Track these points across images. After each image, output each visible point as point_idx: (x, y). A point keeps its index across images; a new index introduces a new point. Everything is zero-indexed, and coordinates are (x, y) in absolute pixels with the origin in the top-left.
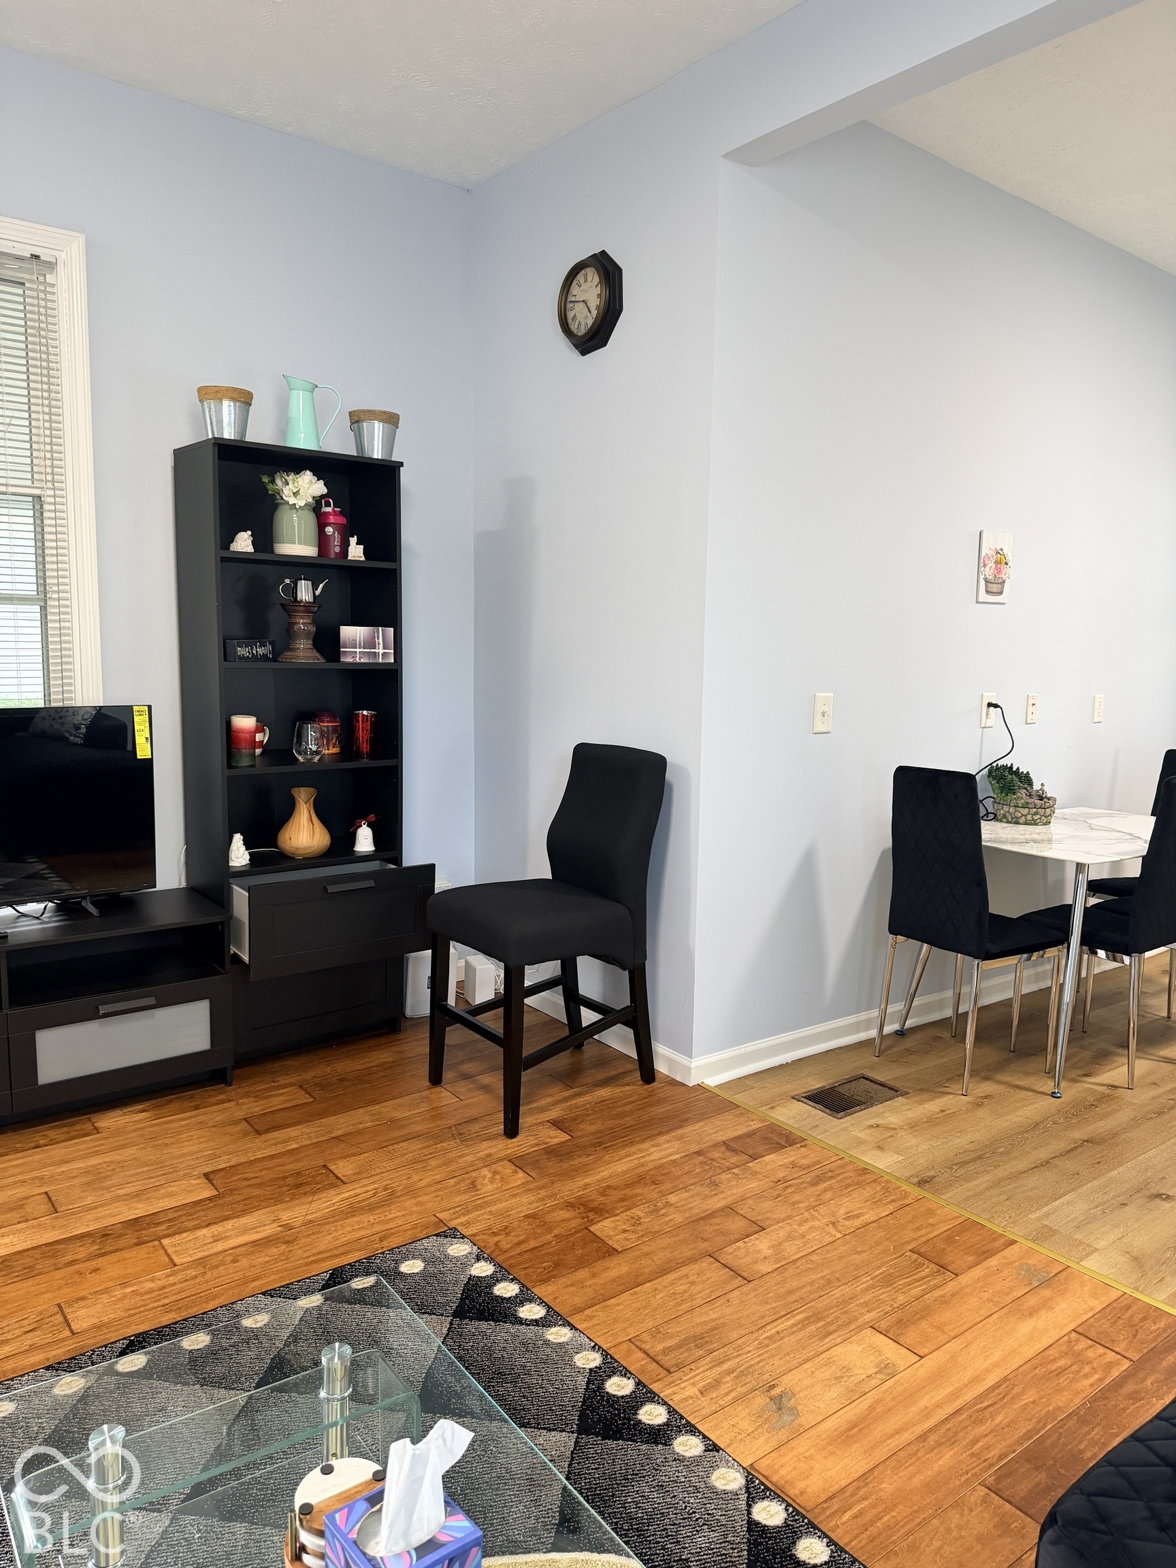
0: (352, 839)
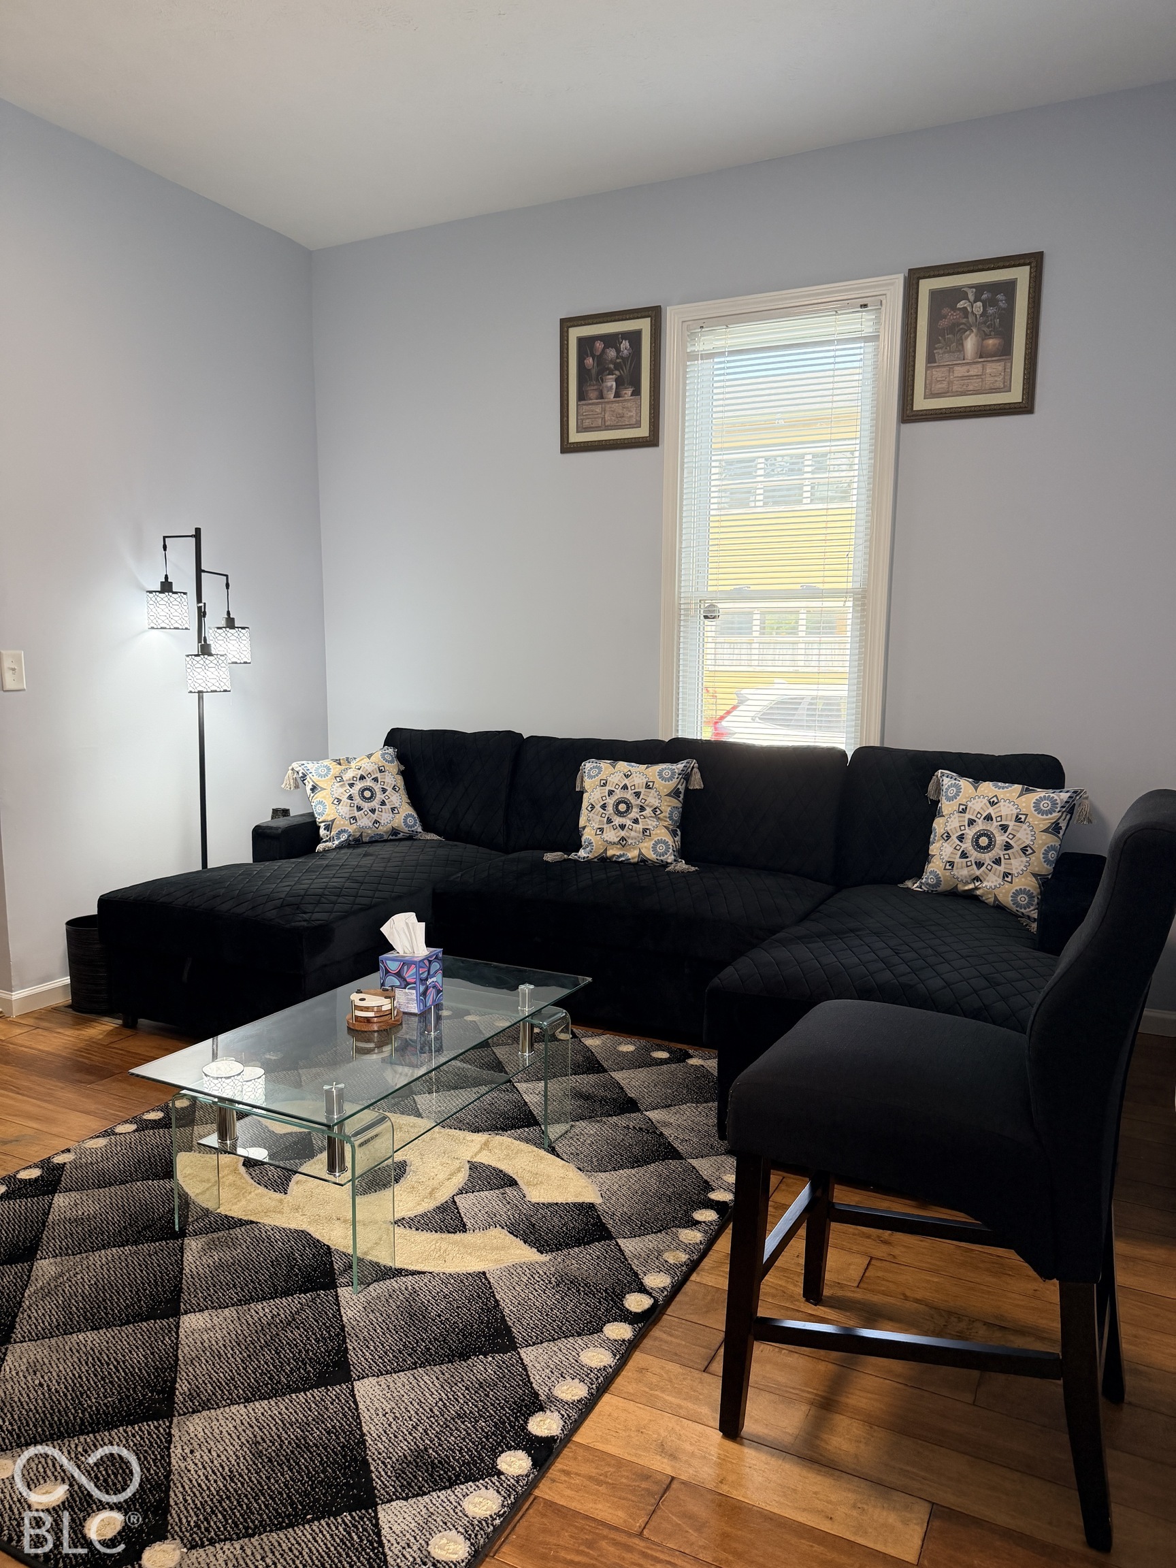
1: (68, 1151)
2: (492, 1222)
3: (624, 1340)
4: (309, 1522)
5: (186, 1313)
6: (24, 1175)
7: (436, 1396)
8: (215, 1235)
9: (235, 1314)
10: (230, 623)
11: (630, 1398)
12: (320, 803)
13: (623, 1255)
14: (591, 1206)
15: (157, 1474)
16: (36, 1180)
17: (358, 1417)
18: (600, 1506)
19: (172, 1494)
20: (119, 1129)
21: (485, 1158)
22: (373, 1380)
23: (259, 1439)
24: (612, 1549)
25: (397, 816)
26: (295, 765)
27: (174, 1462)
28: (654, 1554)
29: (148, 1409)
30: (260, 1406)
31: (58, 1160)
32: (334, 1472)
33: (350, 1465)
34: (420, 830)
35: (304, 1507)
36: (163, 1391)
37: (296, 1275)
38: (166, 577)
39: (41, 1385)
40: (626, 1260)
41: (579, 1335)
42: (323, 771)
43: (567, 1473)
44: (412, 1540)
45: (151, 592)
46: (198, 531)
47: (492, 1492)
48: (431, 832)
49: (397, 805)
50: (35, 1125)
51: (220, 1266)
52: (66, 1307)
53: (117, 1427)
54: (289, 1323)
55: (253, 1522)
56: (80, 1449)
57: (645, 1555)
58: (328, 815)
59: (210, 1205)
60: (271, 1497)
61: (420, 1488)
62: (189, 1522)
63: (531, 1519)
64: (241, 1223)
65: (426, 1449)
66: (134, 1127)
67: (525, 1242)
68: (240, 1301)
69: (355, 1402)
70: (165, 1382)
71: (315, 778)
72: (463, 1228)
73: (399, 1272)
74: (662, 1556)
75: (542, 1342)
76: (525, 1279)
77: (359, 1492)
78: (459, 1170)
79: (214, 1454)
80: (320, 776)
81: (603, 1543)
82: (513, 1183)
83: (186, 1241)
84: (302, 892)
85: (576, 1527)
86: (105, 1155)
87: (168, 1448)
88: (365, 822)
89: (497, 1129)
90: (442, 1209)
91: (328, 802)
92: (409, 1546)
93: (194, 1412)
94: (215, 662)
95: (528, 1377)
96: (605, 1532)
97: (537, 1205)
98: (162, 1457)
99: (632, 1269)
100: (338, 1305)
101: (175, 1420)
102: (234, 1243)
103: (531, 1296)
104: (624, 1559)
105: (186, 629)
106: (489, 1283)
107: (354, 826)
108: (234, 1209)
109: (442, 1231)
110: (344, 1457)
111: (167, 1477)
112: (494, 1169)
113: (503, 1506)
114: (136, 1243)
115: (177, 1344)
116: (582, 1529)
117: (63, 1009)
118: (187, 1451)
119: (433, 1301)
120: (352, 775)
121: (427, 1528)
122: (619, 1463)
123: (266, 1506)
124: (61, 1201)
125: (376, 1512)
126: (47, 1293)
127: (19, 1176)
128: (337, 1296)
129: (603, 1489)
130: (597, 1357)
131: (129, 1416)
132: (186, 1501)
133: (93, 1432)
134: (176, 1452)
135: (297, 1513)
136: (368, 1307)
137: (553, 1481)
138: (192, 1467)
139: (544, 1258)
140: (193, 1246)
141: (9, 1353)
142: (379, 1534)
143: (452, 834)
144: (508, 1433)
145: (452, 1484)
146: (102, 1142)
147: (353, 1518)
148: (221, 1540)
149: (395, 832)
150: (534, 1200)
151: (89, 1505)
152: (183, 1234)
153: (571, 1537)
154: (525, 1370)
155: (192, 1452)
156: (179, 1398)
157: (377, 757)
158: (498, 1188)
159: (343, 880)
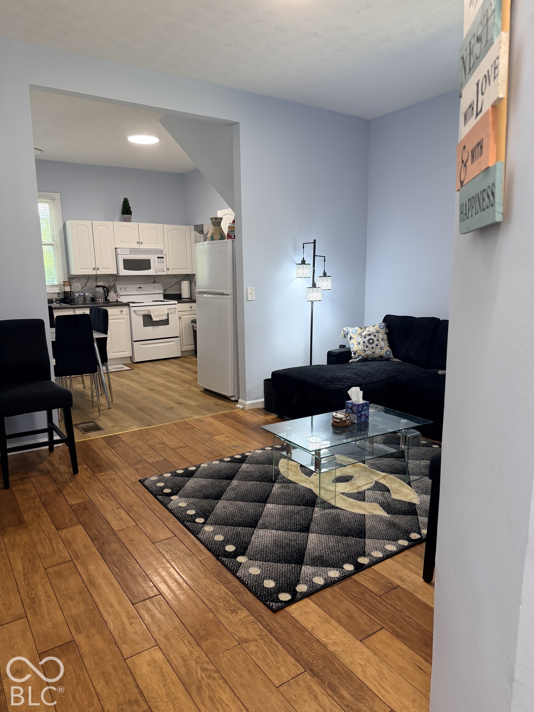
1: (250, 452)
2: (376, 500)
3: (404, 546)
4: (282, 563)
5: (268, 503)
6: (236, 457)
7: (333, 544)
8: (284, 484)
9: (282, 507)
10: (325, 275)
11: (398, 562)
12: (352, 344)
13: (418, 521)
14: (414, 504)
15: (247, 540)
16: (239, 458)
17: (307, 543)
18: (371, 586)
19: (249, 546)
20: (267, 448)
21: (382, 481)
22: (315, 535)
23: (277, 540)
24: (368, 597)
25: (382, 351)
26: (345, 329)
27: (252, 539)
28: (382, 602)
29: (250, 524)
30: (280, 532)
31: (247, 454)
32: (294, 554)
33: (299, 553)
34: (392, 357)
35: (282, 559)
36: (255, 521)
37: (304, 501)
38: (303, 258)
39: (225, 512)
40: (418, 523)
41: (388, 540)
42: (354, 331)
43: (365, 575)
44: (309, 575)
45: (298, 264)
46: (315, 241)
47: (338, 572)
48: (397, 358)
49: (383, 346)
50: (243, 443)
51: (282, 493)
52: (237, 494)
53: (240, 527)
54: (296, 513)
55: (268, 559)
56: (230, 529)
57: (378, 601)
58: (355, 349)
59: (286, 476)
60: (275, 554)
61: (317, 565)
62: (251, 554)
63: (347, 582)
64: (293, 482)
65: (323, 556)
66: (271, 448)
67: (384, 509)
68: (284, 504)
69: (308, 539)
70: (256, 519)
71: (351, 334)
72: (364, 500)
73: (337, 508)
74: (384, 603)
75: (374, 539)
76: (378, 520)
77: (299, 560)
78: (371, 483)
79: (263, 540)
80: (353, 333)
81: (367, 595)
82: (388, 491)
83: (275, 484)
84: (335, 377)
85: (360, 588)
86: (260, 455)
87: (252, 535)
88: (369, 352)
89: (391, 473)
90: (359, 493)
91: (355, 343)
92: (307, 576)
93: (262, 529)
94: (316, 290)
95: (365, 547)
96: (369, 592)
97: (394, 500)
98: (250, 537)
99: (419, 526)
100: (313, 512)
101: (256, 529)
102: (289, 488)
103: (378, 525)
104: (371, 600)
105: (309, 277)
106: (365, 518)
107: (364, 354)
108: (292, 479)
109: (356, 499)
110: (299, 551)
111: (249, 542)
112: (384, 485)
113: (340, 576)
114: (261, 481)
115: (263, 511)
116: (362, 589)
117: (262, 409)
118: (257, 537)
119: (343, 519)
120: (365, 334)
121: (315, 574)
122: (383, 577)
123: (273, 556)
124: (244, 466)
125: (302, 567)
126: (233, 489)
127: (235, 457)
128: (314, 509)
129: (374, 582)
130: (391, 547)
131: (244, 525)
132: (252, 549)
133: (234, 526)
134: (254, 537)
135: (280, 560)
136: (322, 515)
137: (359, 575)
138: (256, 541)
139: (388, 516)
140: (277, 486)
141: (219, 502)
142: (300, 572)
143: (405, 359)
144: (351, 559)
145: (327, 566)
146: (260, 451)
147: (295, 566)
148: (258, 560)
149: (381, 357)
150: (393, 498)
151: (228, 543)
152: (275, 482)
153: (357, 590)
154: (365, 545)
155: (258, 538)
156: (259, 524)
157: (377, 327)
158: (382, 491)
159: (352, 374)
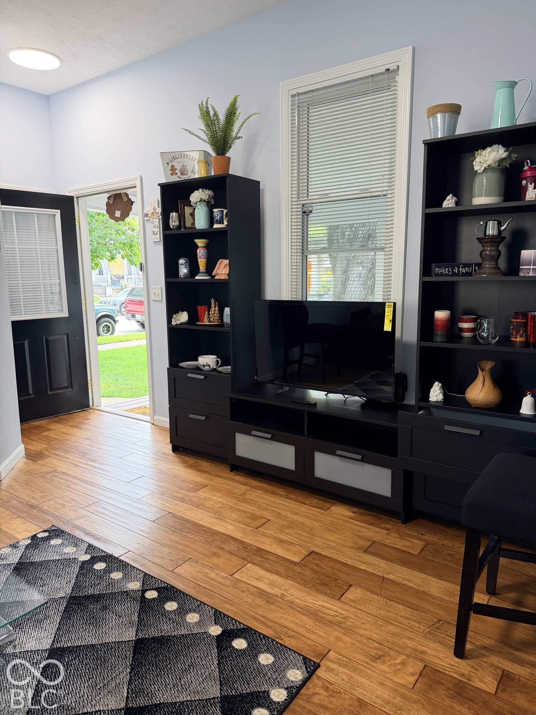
0: (519, 405)
5: (46, 649)
27: (74, 581)
36: (70, 607)
62: (75, 564)
70: (68, 612)
79: (59, 582)
87: (74, 585)
93: (61, 598)
98: (77, 582)
101: (69, 595)
111: (78, 576)
118: (68, 584)
132: (74, 569)
